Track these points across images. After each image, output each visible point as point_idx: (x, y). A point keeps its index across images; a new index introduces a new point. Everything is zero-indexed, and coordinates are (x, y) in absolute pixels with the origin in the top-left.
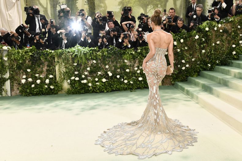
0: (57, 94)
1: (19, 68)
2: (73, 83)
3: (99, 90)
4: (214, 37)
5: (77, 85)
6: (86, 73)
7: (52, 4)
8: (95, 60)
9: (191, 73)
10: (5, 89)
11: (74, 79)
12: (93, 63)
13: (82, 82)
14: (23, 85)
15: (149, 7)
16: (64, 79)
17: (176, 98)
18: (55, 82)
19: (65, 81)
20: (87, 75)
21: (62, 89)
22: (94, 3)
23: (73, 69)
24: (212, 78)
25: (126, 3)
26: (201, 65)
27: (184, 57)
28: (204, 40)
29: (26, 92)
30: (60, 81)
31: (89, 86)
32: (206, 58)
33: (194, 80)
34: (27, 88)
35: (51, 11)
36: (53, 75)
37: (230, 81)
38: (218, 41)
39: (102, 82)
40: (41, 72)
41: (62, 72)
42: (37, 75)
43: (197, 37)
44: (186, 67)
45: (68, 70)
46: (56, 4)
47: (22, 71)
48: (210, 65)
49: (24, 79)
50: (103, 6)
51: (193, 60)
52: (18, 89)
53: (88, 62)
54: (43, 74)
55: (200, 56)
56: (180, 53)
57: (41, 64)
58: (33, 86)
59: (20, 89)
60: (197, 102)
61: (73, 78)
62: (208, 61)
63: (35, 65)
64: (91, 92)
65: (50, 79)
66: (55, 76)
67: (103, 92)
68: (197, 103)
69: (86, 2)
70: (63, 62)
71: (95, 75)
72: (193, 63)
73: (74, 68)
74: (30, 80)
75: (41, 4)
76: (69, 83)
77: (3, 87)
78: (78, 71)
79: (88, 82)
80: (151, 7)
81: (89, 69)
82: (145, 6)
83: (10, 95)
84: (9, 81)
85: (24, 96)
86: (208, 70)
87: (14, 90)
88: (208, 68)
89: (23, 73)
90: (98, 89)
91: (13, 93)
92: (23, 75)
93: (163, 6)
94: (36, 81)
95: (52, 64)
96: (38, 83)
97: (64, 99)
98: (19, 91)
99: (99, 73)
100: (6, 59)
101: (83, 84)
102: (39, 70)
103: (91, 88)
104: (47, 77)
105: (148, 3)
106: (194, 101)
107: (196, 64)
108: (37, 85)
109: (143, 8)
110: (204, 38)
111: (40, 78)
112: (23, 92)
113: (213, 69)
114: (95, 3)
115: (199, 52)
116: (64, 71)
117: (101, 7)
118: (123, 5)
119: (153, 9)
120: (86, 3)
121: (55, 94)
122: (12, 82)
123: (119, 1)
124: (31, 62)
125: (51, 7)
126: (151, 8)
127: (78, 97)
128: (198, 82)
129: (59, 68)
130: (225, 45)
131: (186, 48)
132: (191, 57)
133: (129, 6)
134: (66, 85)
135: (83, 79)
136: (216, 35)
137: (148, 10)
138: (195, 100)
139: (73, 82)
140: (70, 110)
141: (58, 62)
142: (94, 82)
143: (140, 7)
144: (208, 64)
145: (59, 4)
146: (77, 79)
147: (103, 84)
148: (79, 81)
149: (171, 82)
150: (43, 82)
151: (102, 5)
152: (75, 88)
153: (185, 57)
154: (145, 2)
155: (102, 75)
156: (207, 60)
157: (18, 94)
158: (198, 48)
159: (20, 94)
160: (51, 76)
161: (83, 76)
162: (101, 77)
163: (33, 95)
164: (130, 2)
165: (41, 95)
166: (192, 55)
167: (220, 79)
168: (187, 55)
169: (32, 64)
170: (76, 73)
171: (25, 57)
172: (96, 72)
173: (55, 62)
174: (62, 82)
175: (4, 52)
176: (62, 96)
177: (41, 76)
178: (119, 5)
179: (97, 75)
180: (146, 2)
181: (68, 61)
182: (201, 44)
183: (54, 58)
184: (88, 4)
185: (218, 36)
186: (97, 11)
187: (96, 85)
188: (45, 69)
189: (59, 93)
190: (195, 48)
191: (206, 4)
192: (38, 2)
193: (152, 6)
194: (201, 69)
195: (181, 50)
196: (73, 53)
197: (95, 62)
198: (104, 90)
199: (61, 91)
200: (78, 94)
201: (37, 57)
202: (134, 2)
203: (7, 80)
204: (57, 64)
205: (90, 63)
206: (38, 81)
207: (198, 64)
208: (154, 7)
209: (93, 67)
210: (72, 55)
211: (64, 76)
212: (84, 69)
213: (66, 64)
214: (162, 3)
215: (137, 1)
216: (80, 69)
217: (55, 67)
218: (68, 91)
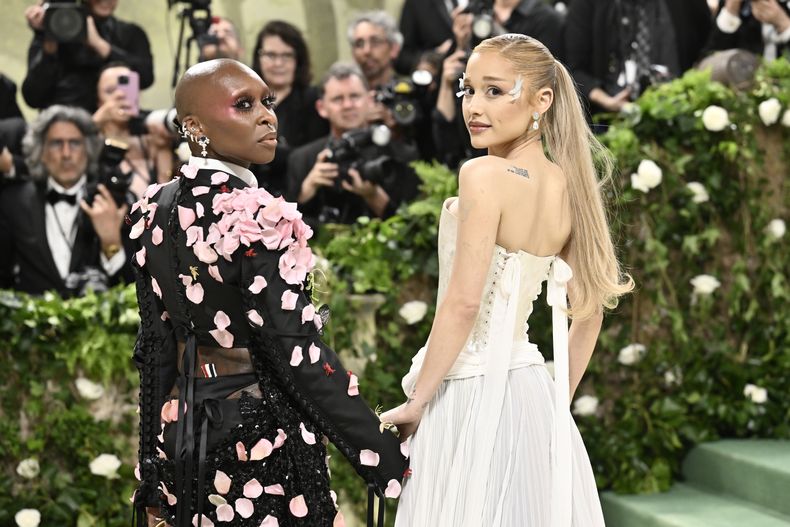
9: (619, 463)
26: (694, 398)
28: (699, 192)
32: (731, 343)
43: (648, 175)
48: (759, 395)
51: (628, 355)
55: (679, 324)
62: (741, 359)
72: (630, 381)
86: (748, 435)
88: (751, 416)
107: (654, 391)
110: (703, 181)
115: (666, 292)
132: (614, 331)
144: (750, 389)
156: (738, 351)
158: (662, 265)
182: (685, 228)
207: (665, 391)
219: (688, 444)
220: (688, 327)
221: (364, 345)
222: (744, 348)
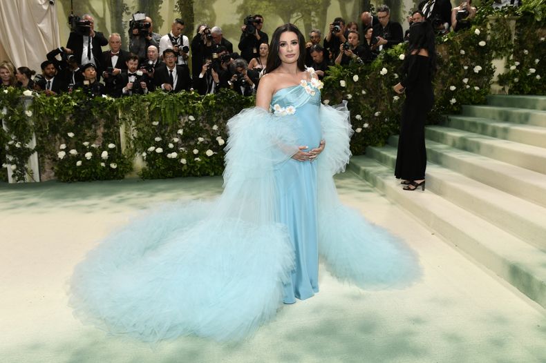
0: (123, 177)
1: (54, 130)
2: (151, 158)
3: (200, 172)
5: (159, 162)
6: (176, 140)
7: (114, 11)
8: (191, 115)
9: (372, 139)
10: (29, 169)
11: (154, 151)
12: (189, 120)
13: (169, 156)
14: (62, 162)
16: (136, 151)
17: (343, 185)
18: (119, 157)
19: (138, 154)
20: (177, 143)
21: (131, 169)
22: (192, 8)
23: (151, 132)
25: (252, 8)
26: (392, 124)
27: (359, 108)
28: (396, 76)
29: (67, 174)
30: (128, 153)
31: (182, 165)
33: (379, 153)
34: (68, 168)
35: (112, 25)
36: (114, 143)
37: (445, 153)
39: (206, 156)
40: (93, 139)
41: (132, 138)
42: (86, 144)
43: (384, 71)
44: (363, 128)
45: (142, 135)
46: (120, 10)
47: (58, 135)
49: (62, 150)
50: (208, 14)
51: (377, 114)
52: (52, 168)
53: (180, 120)
54: (97, 142)
55: (389, 107)
56: (352, 101)
57: (92, 123)
58: (79, 163)
59: (56, 168)
60: (382, 193)
61: (152, 149)
63: (82, 125)
64: (185, 174)
65: (110, 151)
66: (119, 145)
67: (208, 175)
68: (383, 196)
69: (176, 6)
70: (134, 119)
71: (192, 143)
72: (377, 120)
73: (153, 129)
74: (73, 152)
75: (93, 12)
76: (145, 158)
77: (26, 166)
78: (162, 136)
79: (180, 157)
80: (297, 16)
81: (180, 132)
82: (286, 14)
83: (38, 180)
84: (36, 154)
85: (64, 182)
87: (45, 171)
89: (60, 139)
90: (199, 170)
91: (44, 177)
92: (61, 143)
93: (320, 13)
94: (84, 155)
95: (113, 122)
96: (88, 158)
97: (135, 187)
98: (53, 173)
99: (201, 139)
100: (29, 113)
101: (171, 159)
102: (89, 133)
103: (185, 167)
104: (104, 148)
105: (291, 8)
106: (378, 192)
107: (382, 123)
108: (85, 161)
109: (282, 17)
110: (397, 73)
111: (91, 150)
112: (61, 174)
114: (194, 9)
115: (387, 99)
116: (135, 135)
117: (205, 15)
118: (246, 11)
119: (302, 20)
120: (176, 9)
121: (120, 178)
122: (42, 156)
123: (239, 5)
124: (74, 119)
125: (112, 17)
126: (297, 18)
127: (162, 185)
128: (385, 156)
129: (127, 130)
130: (437, 87)
131: (364, 92)
132: (374, 108)
133: (257, 13)
134: (139, 162)
135: (171, 151)
137: (292, 21)
138: (378, 190)
139: (152, 155)
140: (145, 208)
141: (124, 119)
142: (190, 156)
143: (277, 16)
145: (127, 11)
146: (159, 150)
147: (208, 160)
148: (163, 155)
150: (96, 156)
151: (207, 12)
152: (155, 167)
153: (361, 108)
155: (206, 142)
157: (52, 178)
158: (386, 92)
159: (56, 178)
160: (111, 146)
161: (171, 146)
162: (203, 148)
163: (79, 181)
164: (258, 7)
165: (93, 180)
166: (376, 105)
168: (366, 105)
169: (77, 122)
170: (158, 139)
171: (64, 109)
172: (194, 138)
173: (118, 118)
174: (131, 156)
175: (27, 101)
176: (132, 182)
177: (93, 145)
178: (238, 12)
179: (196, 144)
180: (289, 7)
181: (142, 116)
182: (392, 84)
183: (116, 112)
184: (181, 10)
187: (195, 162)
188: (100, 131)
189: (127, 176)
190: (381, 93)
191: (403, 9)
192: (87, 8)
193: (299, 14)
194: (390, 131)
195: (354, 96)
196: (152, 103)
197: (192, 118)
198: (210, 171)
199: (131, 174)
200: (162, 178)
201: (85, 109)
202: (266, 6)
203: (33, 152)
204: (121, 124)
205: (183, 120)
206: (89, 155)
207: (385, 123)
208: (303, 16)
209: (189, 127)
210: (149, 106)
211: (135, 145)
212: (172, 132)
213: (137, 123)
214: (319, 8)
215: (271, 4)
216: (166, 132)
217: (118, 128)
218: (143, 173)
219: (389, 134)
220: (391, 108)
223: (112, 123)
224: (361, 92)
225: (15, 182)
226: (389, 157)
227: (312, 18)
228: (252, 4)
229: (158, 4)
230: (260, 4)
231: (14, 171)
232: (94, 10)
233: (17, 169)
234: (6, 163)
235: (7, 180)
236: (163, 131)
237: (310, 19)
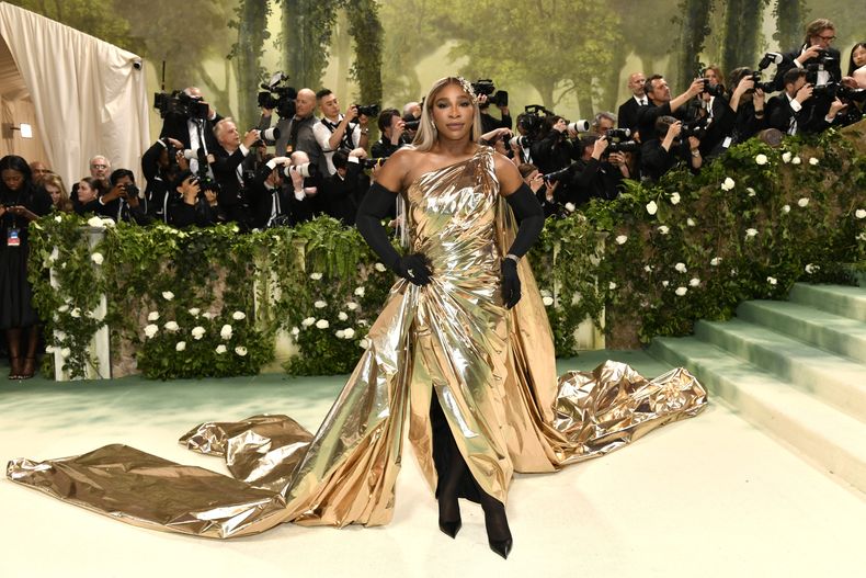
0: (256, 372)
1: (140, 288)
2: (308, 339)
4: (788, 181)
5: (321, 345)
6: (352, 306)
7: (243, 79)
8: (379, 261)
9: (708, 308)
10: (93, 357)
11: (314, 326)
12: (376, 271)
13: (340, 334)
14: (150, 343)
15: (562, 86)
16: (278, 325)
18: (251, 336)
19: (282, 331)
20: (354, 312)
21: (272, 358)
22: (379, 73)
24: (783, 327)
25: (484, 72)
26: (744, 281)
27: (684, 252)
28: (752, 192)
29: (159, 366)
32: (762, 258)
33: (721, 333)
34: (162, 355)
35: (240, 103)
36: (243, 311)
37: (853, 335)
38: (802, 197)
40: (207, 302)
41: (271, 302)
42: (194, 311)
43: (729, 184)
44: (689, 288)
45: (288, 298)
46: (254, 78)
47: (146, 296)
48: (774, 281)
49: (152, 322)
50: (408, 84)
51: (715, 262)
52: (134, 356)
53: (359, 270)
54: (213, 308)
55: (739, 249)
56: (670, 238)
57: (206, 275)
58: (181, 346)
59: (140, 354)
60: (734, 408)
61: (309, 321)
62: (767, 264)
63: (188, 279)
65: (237, 324)
66: (251, 315)
68: (734, 412)
69: (352, 71)
70: (275, 269)
72: (715, 273)
73: (312, 287)
74: (172, 326)
75: (208, 82)
76: (297, 338)
77: (87, 350)
78: (328, 298)
79: (360, 337)
80: (566, 85)
81: (360, 291)
82: (546, 82)
83: (107, 376)
84: (106, 329)
85: (153, 379)
86: (768, 298)
87: (120, 360)
88: (769, 290)
89: (148, 303)
91: (118, 370)
92: (150, 311)
93: (607, 81)
94: (190, 332)
95: (242, 274)
96: (198, 338)
97: (279, 389)
98: (135, 364)
100: (98, 258)
101: (343, 340)
102: (200, 292)
104: (225, 317)
106: (723, 405)
107: (726, 277)
108: (191, 341)
109: (539, 88)
110: (753, 187)
111: (203, 322)
112: (148, 365)
113: (788, 293)
114: (382, 75)
115: (734, 235)
116: (278, 297)
117: (401, 85)
119: (575, 93)
120: (351, 76)
121: (252, 374)
122: (115, 333)
123: (461, 67)
124: (176, 268)
125: (240, 91)
126: (566, 88)
128: (734, 338)
130: (830, 212)
131: (691, 222)
132: (709, 251)
134: (285, 344)
135: (343, 325)
136: (797, 178)
137: (556, 95)
138: (725, 402)
143: (531, 86)
144: (769, 278)
145: (267, 80)
146: (323, 324)
148: (330, 332)
149: (639, 337)
150: (212, 338)
151: (405, 79)
152: (314, 355)
153: (687, 251)
154: (547, 68)
156: (765, 261)
157: (132, 373)
158: (733, 223)
159: (140, 372)
160: (238, 315)
161: (343, 316)
163: (181, 377)
164: (496, 70)
165: (204, 376)
166: (713, 245)
167: (814, 330)
168: (694, 246)
169: (180, 274)
170: (320, 304)
171: (156, 251)
174: (271, 334)
175: (94, 235)
176: (273, 380)
177: (207, 315)
180: (551, 69)
181: (290, 265)
182: (744, 207)
184: (359, 77)
185: (802, 178)
186: (388, 99)
188: (220, 289)
189: (265, 370)
190: (722, 222)
192: (198, 75)
193: (569, 81)
194: (741, 296)
195: (674, 229)
196: (311, 241)
197: (380, 267)
199: (271, 366)
200: (326, 374)
201: (195, 251)
202: (510, 68)
203: (101, 325)
205: (366, 271)
206: (198, 332)
207: (730, 278)
208: (576, 86)
209: (375, 284)
210: (306, 246)
211: (276, 315)
212: (344, 291)
213: (282, 276)
214: (605, 71)
215: (519, 65)
216: (333, 291)
217: (251, 283)
218: (294, 365)
219: (738, 298)
220: (742, 251)
221: (600, 252)
222: (768, 260)
223: (240, 276)
224: (685, 223)
225: (66, 379)
226: (741, 342)
227: (594, 89)
228: (485, 65)
229: (319, 69)
230: (499, 65)
231: (67, 360)
232: (209, 79)
233: (72, 355)
234: (53, 345)
235: (53, 376)
236: (329, 290)
237: (588, 91)
